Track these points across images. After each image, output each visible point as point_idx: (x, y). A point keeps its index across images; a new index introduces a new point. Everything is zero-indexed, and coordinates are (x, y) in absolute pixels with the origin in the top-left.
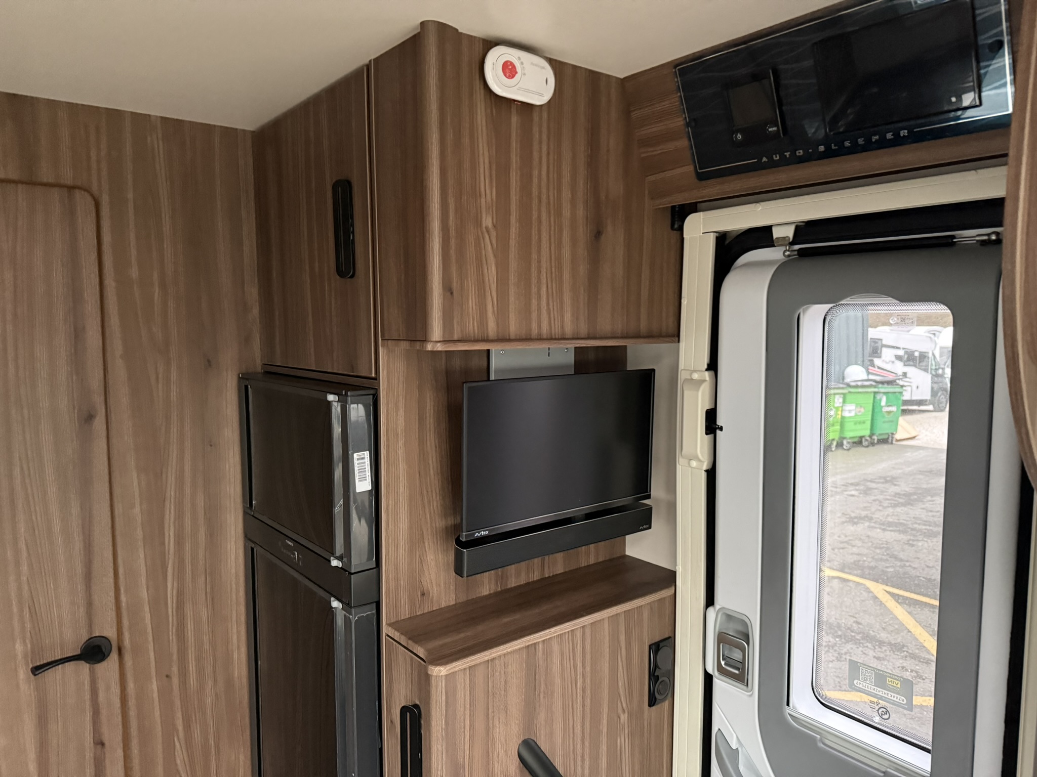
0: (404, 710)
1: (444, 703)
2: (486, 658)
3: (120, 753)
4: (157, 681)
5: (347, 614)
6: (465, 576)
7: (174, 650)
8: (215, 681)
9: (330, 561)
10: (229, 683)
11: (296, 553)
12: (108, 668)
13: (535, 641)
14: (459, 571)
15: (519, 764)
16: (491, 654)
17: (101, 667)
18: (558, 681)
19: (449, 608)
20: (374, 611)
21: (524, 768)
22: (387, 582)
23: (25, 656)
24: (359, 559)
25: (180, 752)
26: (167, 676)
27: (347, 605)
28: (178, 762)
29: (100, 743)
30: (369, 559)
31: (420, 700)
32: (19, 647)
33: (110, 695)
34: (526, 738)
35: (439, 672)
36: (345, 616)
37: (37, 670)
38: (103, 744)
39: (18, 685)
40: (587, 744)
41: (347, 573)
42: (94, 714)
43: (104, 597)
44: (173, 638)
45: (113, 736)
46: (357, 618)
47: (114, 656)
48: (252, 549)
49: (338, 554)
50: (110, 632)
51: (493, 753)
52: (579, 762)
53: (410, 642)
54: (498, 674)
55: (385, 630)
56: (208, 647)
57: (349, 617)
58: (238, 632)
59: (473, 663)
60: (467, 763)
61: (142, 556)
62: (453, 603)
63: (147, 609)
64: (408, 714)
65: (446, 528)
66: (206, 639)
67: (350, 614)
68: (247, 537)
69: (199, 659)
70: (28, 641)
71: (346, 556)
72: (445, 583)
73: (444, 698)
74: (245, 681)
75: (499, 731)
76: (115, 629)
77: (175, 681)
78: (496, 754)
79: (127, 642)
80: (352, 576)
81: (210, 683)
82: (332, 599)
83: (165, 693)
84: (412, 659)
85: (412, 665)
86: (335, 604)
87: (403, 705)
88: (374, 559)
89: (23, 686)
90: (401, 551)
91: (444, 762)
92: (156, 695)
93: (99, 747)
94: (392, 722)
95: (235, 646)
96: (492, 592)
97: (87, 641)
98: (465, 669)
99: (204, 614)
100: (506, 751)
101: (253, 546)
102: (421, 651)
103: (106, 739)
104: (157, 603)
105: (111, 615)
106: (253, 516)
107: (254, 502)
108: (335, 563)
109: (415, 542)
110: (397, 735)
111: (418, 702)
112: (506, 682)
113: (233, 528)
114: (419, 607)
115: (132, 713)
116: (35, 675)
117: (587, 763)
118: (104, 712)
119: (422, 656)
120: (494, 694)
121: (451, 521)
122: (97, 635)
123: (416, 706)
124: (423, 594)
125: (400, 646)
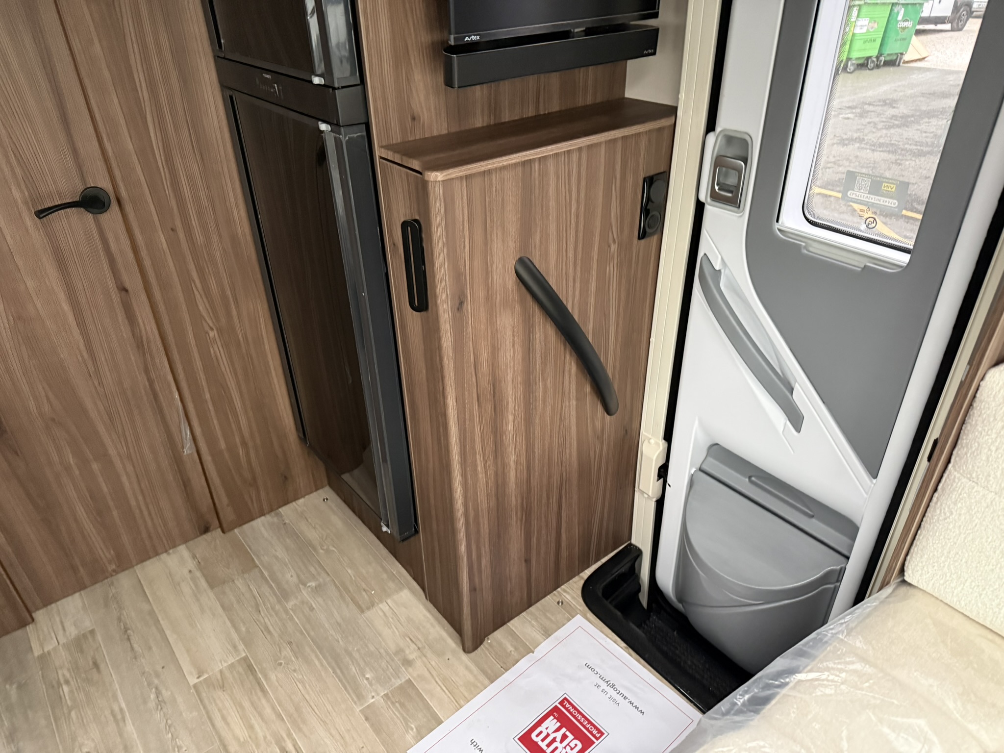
0: (405, 225)
1: (443, 210)
2: (483, 169)
3: (144, 297)
4: (163, 234)
5: (337, 135)
6: (456, 86)
7: (173, 203)
8: (220, 236)
9: (311, 82)
10: (234, 239)
11: (276, 85)
12: (111, 218)
13: (531, 158)
14: (449, 83)
15: (516, 280)
16: (487, 165)
17: (105, 217)
18: (552, 204)
19: (441, 136)
20: (364, 133)
21: (521, 283)
22: (375, 101)
23: (26, 203)
24: (342, 72)
25: (200, 300)
26: (172, 230)
27: (336, 125)
28: (201, 308)
29: (124, 290)
30: (353, 73)
31: (419, 215)
32: (16, 194)
33: (120, 244)
34: (522, 255)
35: (436, 177)
36: (335, 138)
37: (41, 214)
38: (126, 291)
39: (27, 230)
40: (579, 269)
41: (331, 89)
42: (109, 261)
43: (89, 148)
44: (169, 191)
45: (133, 282)
46: (347, 138)
47: (114, 206)
48: (231, 97)
49: (319, 72)
50: (104, 183)
51: (492, 267)
52: (571, 284)
53: (404, 158)
54: (494, 189)
55: (378, 152)
56: (207, 204)
57: (340, 138)
58: (234, 190)
59: (469, 172)
60: (468, 272)
61: (116, 101)
62: (445, 132)
63: (135, 158)
64: (409, 228)
65: (433, 43)
66: (202, 194)
67: (340, 134)
68: (224, 86)
69: (200, 214)
70: (23, 187)
71: (328, 73)
72: (435, 108)
73: (442, 204)
74: (249, 238)
75: (497, 247)
76: (108, 178)
77: (182, 235)
78: (494, 267)
79: (124, 193)
80: (336, 91)
81: (215, 238)
82: (320, 123)
83: (174, 244)
84: (407, 174)
85: (408, 179)
86: (323, 127)
87: (402, 220)
88: (358, 74)
89: (32, 230)
90: (386, 67)
91: (446, 267)
92: (165, 245)
93: (123, 293)
94: (394, 245)
95: (233, 205)
96: (485, 125)
97: (83, 191)
98: (461, 177)
99: (195, 169)
100: (504, 266)
101: (231, 93)
102: (416, 164)
103: (128, 285)
104: (145, 152)
105: (100, 164)
106: (224, 58)
107: (222, 41)
108: (316, 80)
109: (400, 59)
110: (401, 255)
111: (417, 218)
112: (503, 200)
113: (206, 76)
114: (411, 132)
115: (147, 263)
116: (40, 218)
117: (578, 285)
118: (119, 260)
119: (417, 168)
120: (492, 210)
121: (437, 36)
122: (92, 185)
123: (416, 221)
124: (414, 119)
125: (395, 166)
